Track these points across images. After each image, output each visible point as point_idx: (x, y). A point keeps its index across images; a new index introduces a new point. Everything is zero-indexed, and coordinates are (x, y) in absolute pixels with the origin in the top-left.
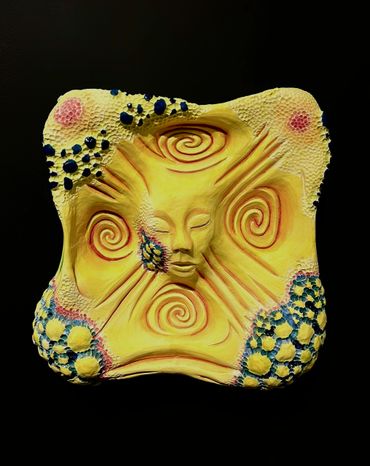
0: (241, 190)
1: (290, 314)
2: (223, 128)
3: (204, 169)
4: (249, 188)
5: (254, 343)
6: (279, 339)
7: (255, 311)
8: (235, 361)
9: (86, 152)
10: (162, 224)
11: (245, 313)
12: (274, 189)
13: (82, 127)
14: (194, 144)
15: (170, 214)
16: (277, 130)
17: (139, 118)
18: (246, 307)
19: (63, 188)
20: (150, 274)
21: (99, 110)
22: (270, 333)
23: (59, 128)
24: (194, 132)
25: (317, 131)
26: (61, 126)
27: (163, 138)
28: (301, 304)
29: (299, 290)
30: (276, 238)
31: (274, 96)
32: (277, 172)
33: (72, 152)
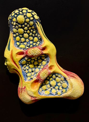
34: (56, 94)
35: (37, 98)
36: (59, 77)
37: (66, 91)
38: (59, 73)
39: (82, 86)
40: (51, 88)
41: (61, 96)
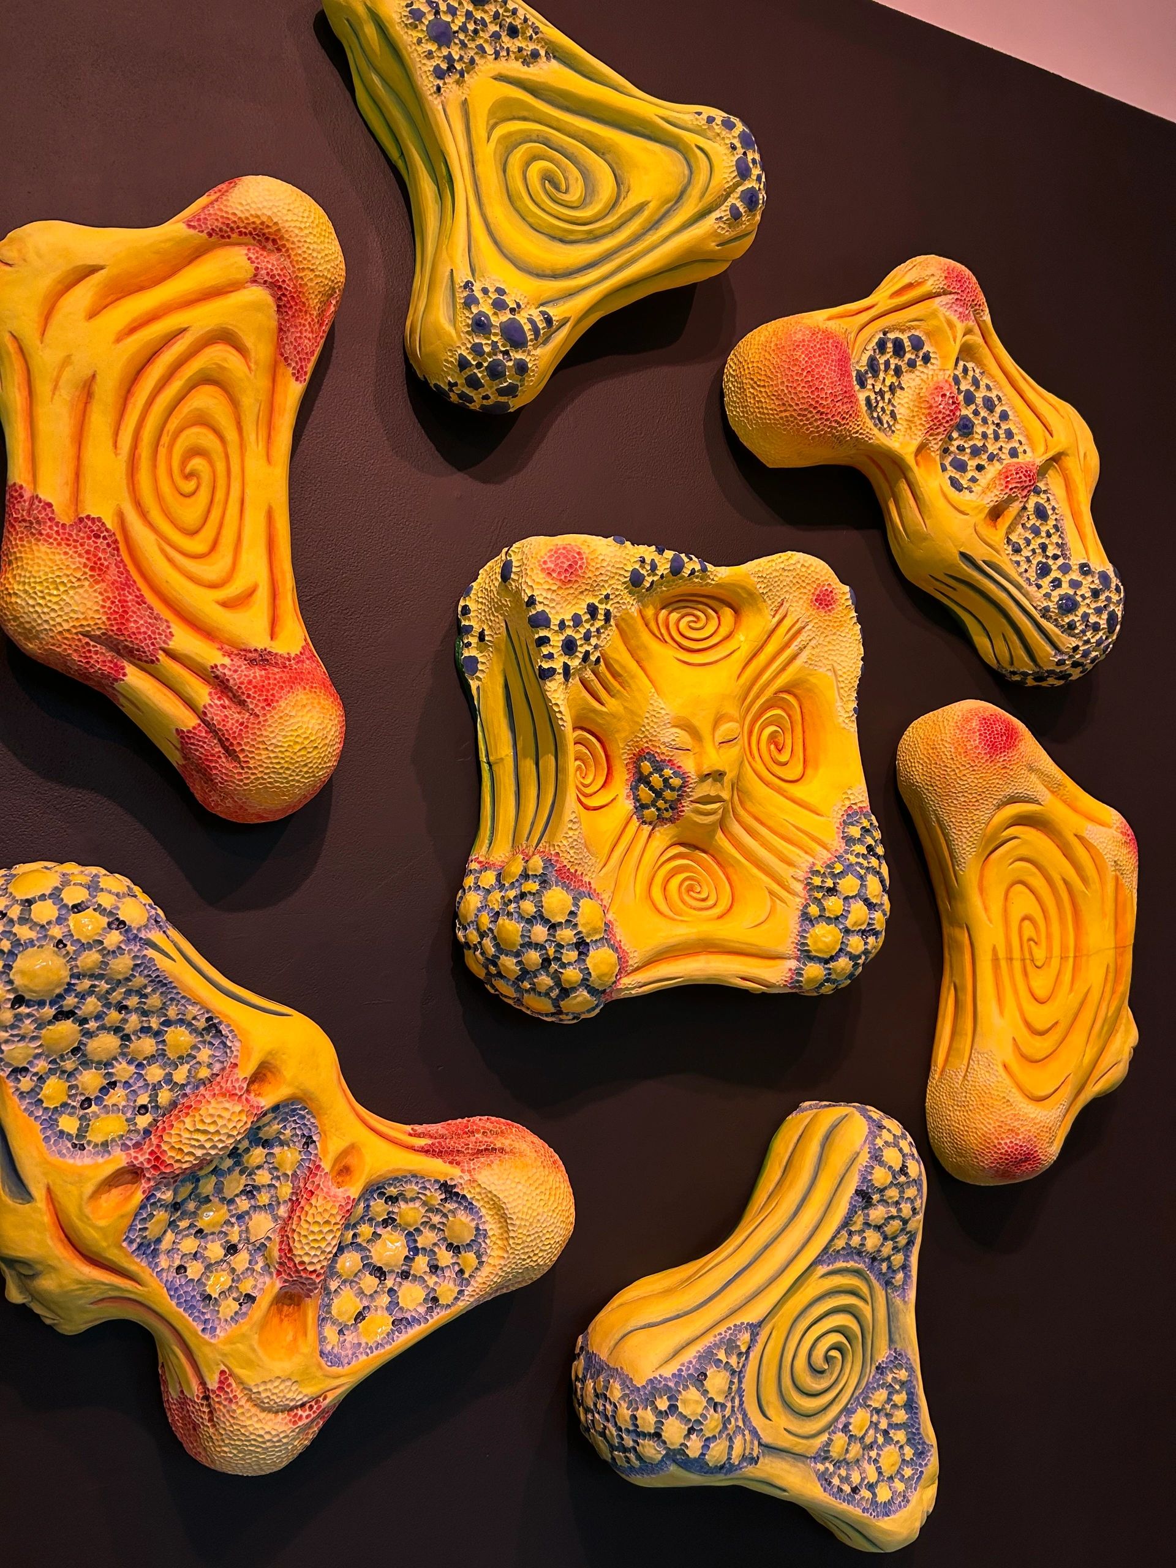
0: (758, 697)
1: (851, 864)
2: (734, 604)
3: (716, 662)
4: (769, 692)
5: (814, 910)
6: (846, 898)
7: (805, 867)
8: (788, 946)
9: (587, 626)
10: (683, 738)
11: (792, 871)
12: (795, 696)
13: (584, 587)
14: (698, 626)
15: (696, 722)
16: (799, 609)
17: (650, 579)
18: (790, 864)
19: (560, 678)
20: (647, 828)
21: (605, 564)
22: (832, 891)
23: (554, 588)
24: (701, 606)
25: (845, 612)
26: (559, 584)
27: (664, 612)
28: (861, 849)
29: (855, 832)
30: (805, 767)
31: (792, 561)
32: (801, 669)
33: (571, 623)
34: (430, 1310)
35: (331, 1397)
36: (409, 1195)
37: (479, 1256)
38: (399, 1174)
39: (551, 1178)
40: (389, 1283)
41: (462, 1305)
